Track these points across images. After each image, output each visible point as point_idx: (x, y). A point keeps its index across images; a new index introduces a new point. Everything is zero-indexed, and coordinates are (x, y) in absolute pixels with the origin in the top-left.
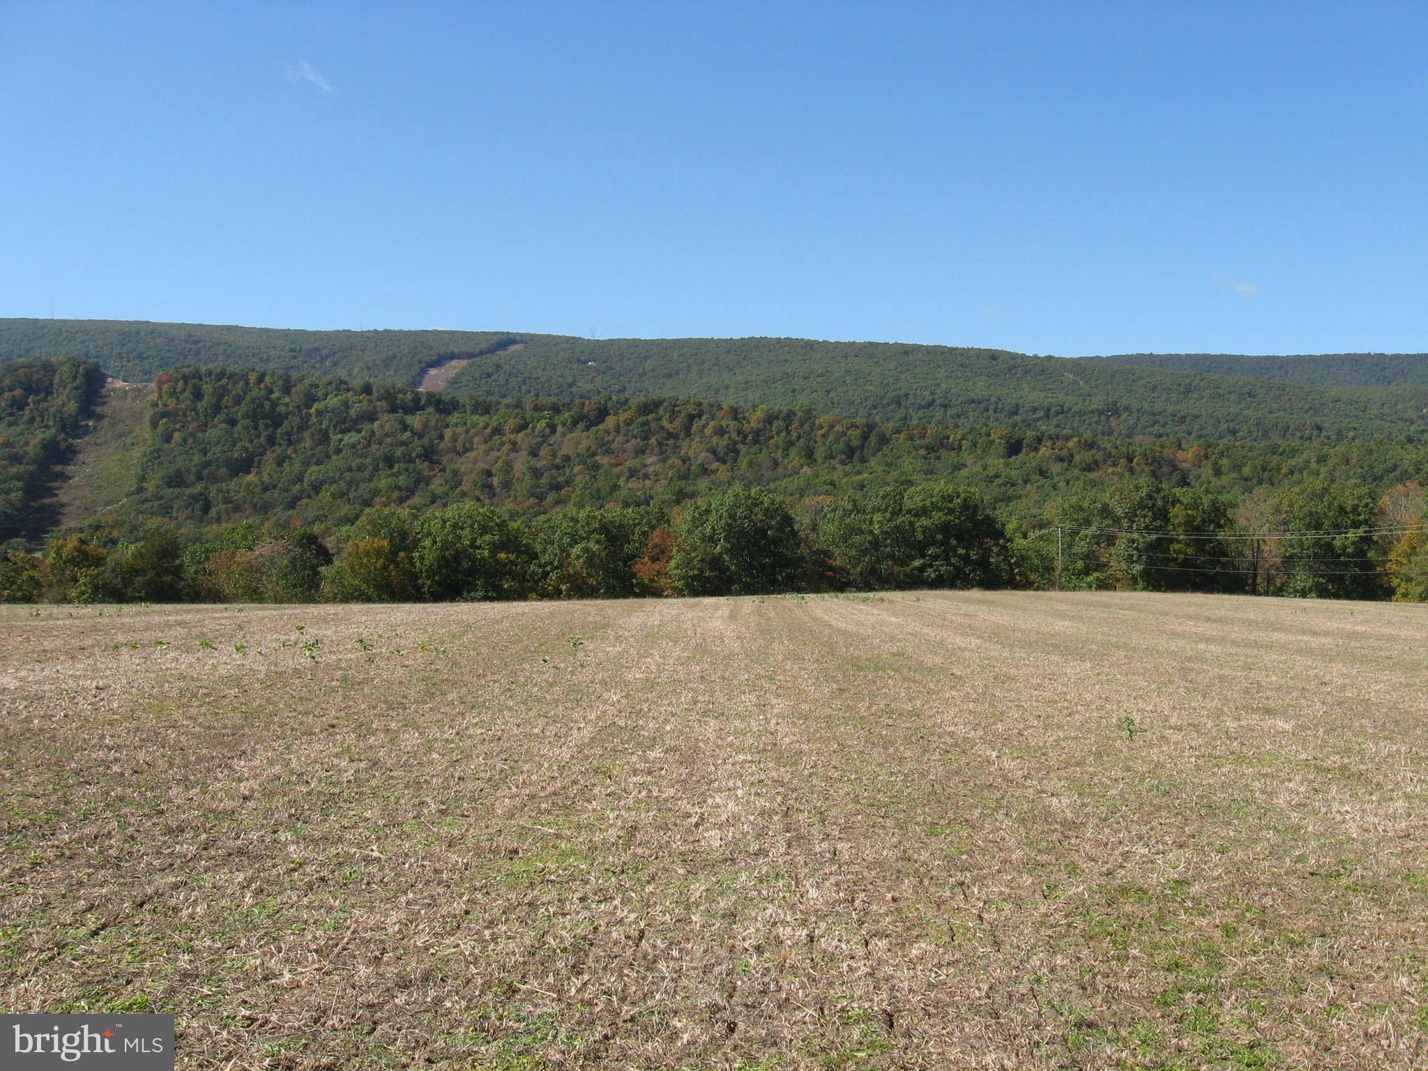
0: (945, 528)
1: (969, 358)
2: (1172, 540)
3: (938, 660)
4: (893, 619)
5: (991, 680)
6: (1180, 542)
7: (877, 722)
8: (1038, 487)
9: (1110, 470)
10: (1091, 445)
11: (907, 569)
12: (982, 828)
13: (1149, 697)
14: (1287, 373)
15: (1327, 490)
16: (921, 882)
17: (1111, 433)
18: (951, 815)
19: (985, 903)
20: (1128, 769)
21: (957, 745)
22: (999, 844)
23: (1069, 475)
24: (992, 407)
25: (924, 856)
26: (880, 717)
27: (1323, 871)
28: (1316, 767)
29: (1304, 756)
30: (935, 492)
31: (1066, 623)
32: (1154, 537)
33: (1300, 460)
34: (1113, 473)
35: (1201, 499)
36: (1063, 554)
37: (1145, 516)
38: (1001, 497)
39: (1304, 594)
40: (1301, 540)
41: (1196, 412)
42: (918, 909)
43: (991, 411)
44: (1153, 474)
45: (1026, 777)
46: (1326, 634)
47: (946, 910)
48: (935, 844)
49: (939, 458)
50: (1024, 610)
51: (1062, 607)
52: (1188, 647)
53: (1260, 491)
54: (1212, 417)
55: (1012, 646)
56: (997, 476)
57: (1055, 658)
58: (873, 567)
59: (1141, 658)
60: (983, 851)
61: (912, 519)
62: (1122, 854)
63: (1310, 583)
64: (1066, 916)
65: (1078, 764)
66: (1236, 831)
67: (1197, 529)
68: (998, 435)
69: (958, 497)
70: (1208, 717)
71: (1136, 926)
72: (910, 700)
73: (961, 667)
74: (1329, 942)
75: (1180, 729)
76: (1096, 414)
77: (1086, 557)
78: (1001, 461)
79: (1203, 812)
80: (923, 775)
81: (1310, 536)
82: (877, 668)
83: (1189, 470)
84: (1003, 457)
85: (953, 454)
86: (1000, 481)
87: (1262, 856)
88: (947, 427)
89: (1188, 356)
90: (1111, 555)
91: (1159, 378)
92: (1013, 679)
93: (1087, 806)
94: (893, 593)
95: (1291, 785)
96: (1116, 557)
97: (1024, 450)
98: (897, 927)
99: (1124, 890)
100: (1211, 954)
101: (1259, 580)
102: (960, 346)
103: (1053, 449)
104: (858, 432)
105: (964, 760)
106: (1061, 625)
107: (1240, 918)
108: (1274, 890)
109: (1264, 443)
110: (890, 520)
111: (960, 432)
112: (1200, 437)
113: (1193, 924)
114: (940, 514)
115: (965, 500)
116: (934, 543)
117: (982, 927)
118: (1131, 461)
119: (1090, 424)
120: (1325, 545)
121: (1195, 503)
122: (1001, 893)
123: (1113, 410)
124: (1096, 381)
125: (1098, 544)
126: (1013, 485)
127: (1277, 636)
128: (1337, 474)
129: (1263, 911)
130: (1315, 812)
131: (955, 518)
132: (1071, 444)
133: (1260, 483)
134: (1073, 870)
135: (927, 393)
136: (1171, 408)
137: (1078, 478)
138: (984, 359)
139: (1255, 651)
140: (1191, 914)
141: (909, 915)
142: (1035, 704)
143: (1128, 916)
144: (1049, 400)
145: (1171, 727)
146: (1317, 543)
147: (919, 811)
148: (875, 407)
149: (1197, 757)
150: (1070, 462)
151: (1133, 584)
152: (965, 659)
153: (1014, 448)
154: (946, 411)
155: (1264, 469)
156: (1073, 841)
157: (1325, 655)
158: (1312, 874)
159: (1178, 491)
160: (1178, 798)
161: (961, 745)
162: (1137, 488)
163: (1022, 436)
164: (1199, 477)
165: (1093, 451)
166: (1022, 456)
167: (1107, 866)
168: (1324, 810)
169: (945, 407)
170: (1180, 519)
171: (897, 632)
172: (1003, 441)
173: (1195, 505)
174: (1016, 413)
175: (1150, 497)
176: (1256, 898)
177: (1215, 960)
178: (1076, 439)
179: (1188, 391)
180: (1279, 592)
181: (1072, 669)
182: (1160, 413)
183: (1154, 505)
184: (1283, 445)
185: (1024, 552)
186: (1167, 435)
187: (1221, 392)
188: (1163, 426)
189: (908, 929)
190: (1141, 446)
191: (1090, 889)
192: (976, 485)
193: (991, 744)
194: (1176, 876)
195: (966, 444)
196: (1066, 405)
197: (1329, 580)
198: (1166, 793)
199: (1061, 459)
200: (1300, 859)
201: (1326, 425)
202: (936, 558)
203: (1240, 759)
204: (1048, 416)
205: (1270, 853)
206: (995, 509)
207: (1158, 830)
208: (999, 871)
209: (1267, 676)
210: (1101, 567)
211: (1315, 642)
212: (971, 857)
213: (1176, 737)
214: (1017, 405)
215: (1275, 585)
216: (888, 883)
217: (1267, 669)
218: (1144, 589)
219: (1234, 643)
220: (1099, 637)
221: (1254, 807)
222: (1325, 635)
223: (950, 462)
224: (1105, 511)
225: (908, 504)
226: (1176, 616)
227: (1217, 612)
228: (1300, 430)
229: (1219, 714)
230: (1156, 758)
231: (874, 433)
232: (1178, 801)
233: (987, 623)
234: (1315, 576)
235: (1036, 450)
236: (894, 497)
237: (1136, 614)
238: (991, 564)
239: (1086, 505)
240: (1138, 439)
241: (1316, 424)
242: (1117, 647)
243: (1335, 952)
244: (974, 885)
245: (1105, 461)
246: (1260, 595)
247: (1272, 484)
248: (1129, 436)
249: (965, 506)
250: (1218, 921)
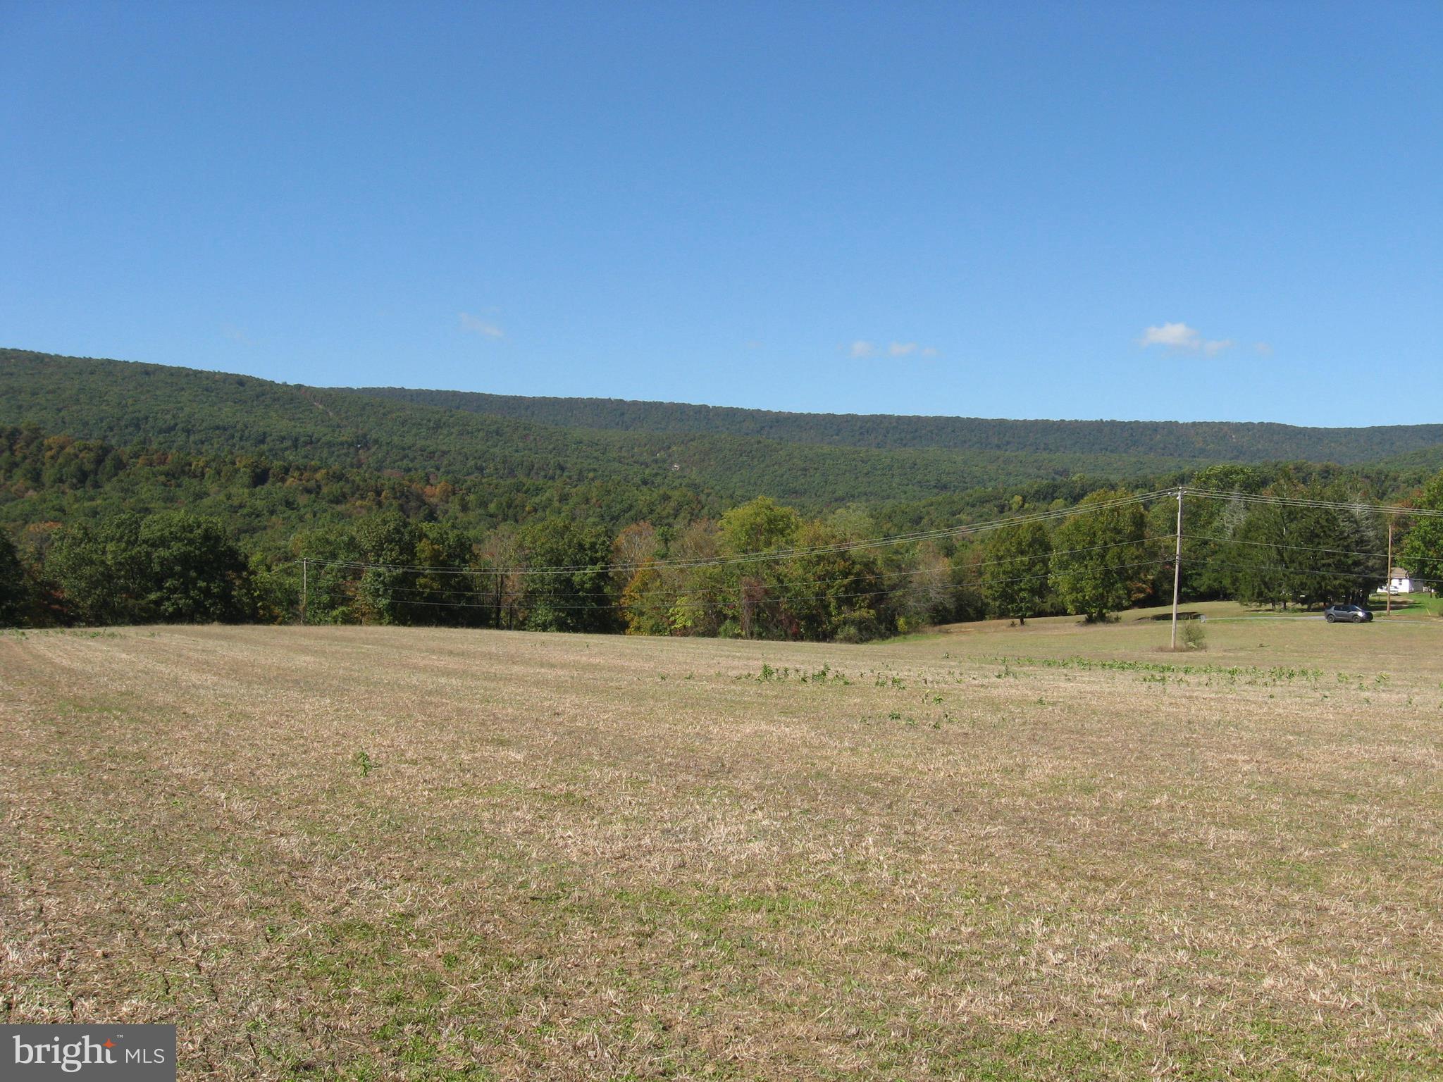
0: (185, 560)
1: (215, 382)
2: (418, 575)
3: (170, 699)
4: (124, 656)
5: (226, 718)
6: (425, 577)
7: (98, 767)
8: (284, 519)
9: (357, 504)
10: (339, 477)
11: (143, 602)
12: (206, 873)
13: (387, 732)
14: (533, 413)
15: (567, 528)
16: (136, 934)
17: (359, 466)
18: (172, 861)
19: (204, 951)
20: (361, 805)
21: (184, 787)
22: (223, 889)
23: (316, 507)
24: (238, 435)
25: (141, 906)
26: (102, 761)
27: (544, 895)
28: (543, 795)
29: (533, 785)
30: (175, 521)
31: (308, 658)
32: (400, 571)
33: (544, 498)
34: (361, 507)
35: (447, 534)
36: (308, 588)
37: (392, 550)
38: (245, 528)
39: (544, 627)
40: (542, 576)
41: (445, 448)
42: (131, 963)
43: (236, 439)
44: (401, 508)
45: (255, 818)
46: (563, 666)
47: (161, 962)
48: (153, 894)
49: (179, 486)
50: (265, 644)
51: (306, 642)
52: (430, 680)
53: (504, 528)
54: (460, 454)
55: (250, 683)
56: (241, 506)
57: (294, 694)
58: (105, 600)
59: (382, 693)
60: (205, 897)
61: (149, 549)
62: (349, 892)
63: (551, 617)
64: (289, 958)
65: (310, 802)
66: (463, 861)
67: (443, 563)
68: (244, 463)
69: (199, 527)
70: (444, 750)
71: (359, 962)
72: (137, 742)
73: (194, 705)
74: (544, 963)
75: (415, 762)
76: (346, 446)
77: (331, 590)
78: (246, 491)
79: (432, 844)
80: (145, 821)
81: (551, 572)
82: (101, 710)
83: (437, 506)
84: (248, 487)
85: (195, 482)
86: (245, 511)
87: (487, 885)
88: (189, 454)
89: (438, 392)
90: (357, 589)
91: (408, 412)
92: (248, 716)
93: (316, 845)
94: (127, 628)
95: (518, 814)
96: (362, 592)
97: (271, 479)
98: (106, 984)
99: (349, 928)
100: (433, 984)
101: (502, 614)
102: (206, 369)
103: (301, 480)
104: (92, 454)
105: (190, 803)
106: (302, 661)
107: (462, 947)
108: (496, 916)
109: (510, 481)
110: (125, 550)
111: (204, 459)
112: (448, 473)
113: (416, 956)
114: (180, 544)
115: (206, 530)
116: (172, 575)
117: (200, 976)
118: (379, 494)
119: (338, 456)
120: (564, 580)
121: (442, 538)
122: (221, 939)
123: (363, 442)
124: (346, 413)
125: (344, 578)
126: (258, 516)
127: (517, 669)
128: (577, 512)
129: (485, 938)
130: (540, 839)
131: (195, 548)
132: (319, 476)
133: (505, 520)
134: (298, 911)
135: (169, 417)
136: (421, 443)
137: (325, 511)
138: (231, 384)
139: (493, 685)
140: (415, 947)
141: (120, 970)
142: (269, 742)
143: (352, 953)
144: (297, 430)
145: (406, 762)
146: (557, 579)
147: (138, 859)
148: (111, 429)
149: (430, 790)
150: (318, 493)
151: (378, 618)
152: (199, 697)
153: (260, 478)
154: (188, 437)
155: (509, 507)
156: (300, 881)
157: (560, 687)
158: (533, 899)
159: (425, 526)
160: (408, 832)
161: (190, 788)
162: (385, 522)
163: (268, 466)
164: (446, 512)
165: (341, 483)
166: (268, 486)
167: (333, 905)
168: (547, 837)
169: (188, 432)
170: (427, 554)
171: (127, 670)
172: (248, 470)
173: (441, 540)
174: (263, 441)
175: (397, 531)
176: (478, 927)
177: (436, 990)
178: (324, 471)
179: (438, 426)
180: (521, 626)
181: (311, 705)
182: (409, 448)
183: (401, 540)
184: (528, 482)
185: (268, 586)
186: (416, 469)
187: (470, 429)
188: (412, 460)
189: (119, 985)
190: (389, 479)
191: (315, 928)
192: (220, 515)
193: (221, 785)
194: (402, 910)
195: (209, 472)
196: (316, 436)
197: (568, 614)
198: (398, 828)
199: (309, 491)
200: (523, 885)
201: (569, 465)
202: (173, 590)
203: (471, 790)
204: (296, 447)
205: (495, 881)
206: (238, 540)
207: (386, 865)
208: (221, 917)
209: (504, 708)
210: (346, 601)
211: (550, 674)
212: (191, 904)
213: (413, 771)
214: (265, 433)
215: (518, 619)
216: (99, 938)
217: (504, 701)
218: (389, 623)
219: (474, 676)
220: (341, 672)
221: (482, 837)
222: (561, 668)
223: (192, 489)
224: (352, 545)
225: (144, 533)
226: (420, 650)
227: (460, 646)
228: (544, 470)
229: (454, 747)
230: (389, 793)
231: (110, 456)
232: (409, 835)
233: (226, 659)
234: (555, 610)
235: (283, 480)
236: (131, 525)
237: (379, 649)
238: (233, 597)
239: (332, 538)
240: (387, 472)
241: (559, 464)
242: (358, 681)
243: (550, 972)
244: (193, 933)
245: (353, 494)
246: (503, 628)
247: (516, 521)
248: (378, 470)
249: (207, 537)
250: (440, 951)
